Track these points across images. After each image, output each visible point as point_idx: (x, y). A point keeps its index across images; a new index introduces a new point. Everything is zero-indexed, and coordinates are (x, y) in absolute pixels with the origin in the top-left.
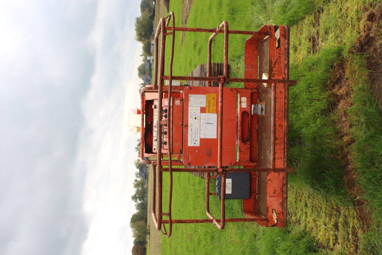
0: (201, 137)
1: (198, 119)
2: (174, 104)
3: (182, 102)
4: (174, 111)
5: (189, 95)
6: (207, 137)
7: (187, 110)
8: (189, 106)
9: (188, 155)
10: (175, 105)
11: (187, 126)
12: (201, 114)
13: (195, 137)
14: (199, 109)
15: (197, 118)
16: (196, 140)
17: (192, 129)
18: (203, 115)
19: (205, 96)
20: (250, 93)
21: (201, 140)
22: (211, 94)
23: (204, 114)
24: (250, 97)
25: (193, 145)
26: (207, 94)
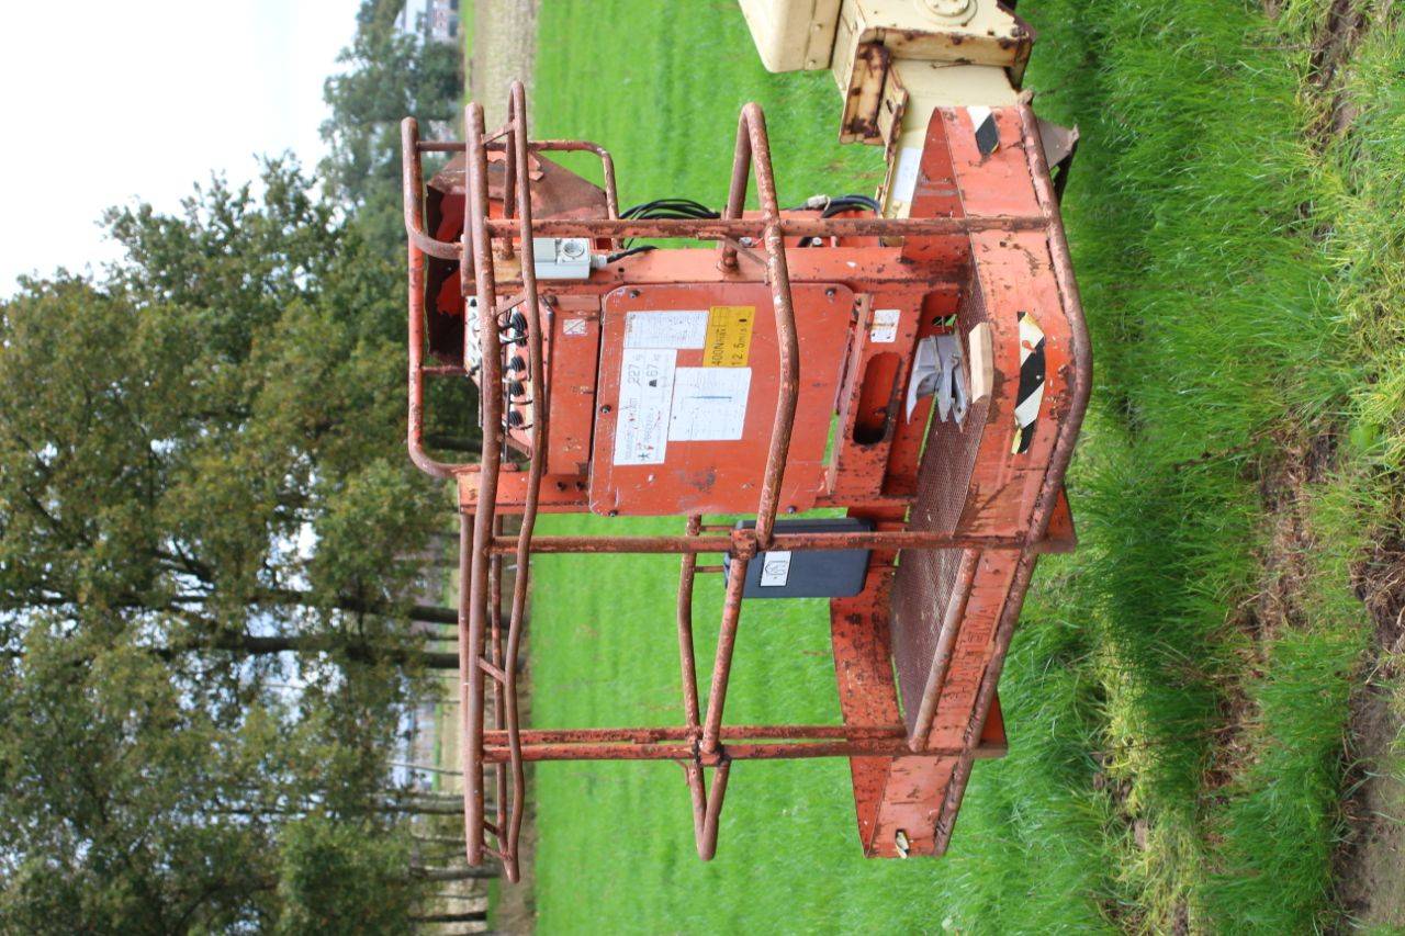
0: (673, 438)
1: (665, 386)
2: (557, 332)
3: (596, 324)
4: (556, 353)
5: (629, 314)
6: (701, 436)
7: (617, 358)
8: (625, 344)
9: (614, 489)
10: (563, 334)
11: (611, 408)
12: (679, 369)
13: (647, 438)
14: (674, 354)
15: (659, 384)
16: (650, 448)
17: (636, 417)
18: (689, 374)
19: (704, 315)
20: (922, 294)
21: (672, 447)
22: (732, 308)
23: (694, 371)
24: (918, 307)
25: (635, 461)
26: (712, 309)
